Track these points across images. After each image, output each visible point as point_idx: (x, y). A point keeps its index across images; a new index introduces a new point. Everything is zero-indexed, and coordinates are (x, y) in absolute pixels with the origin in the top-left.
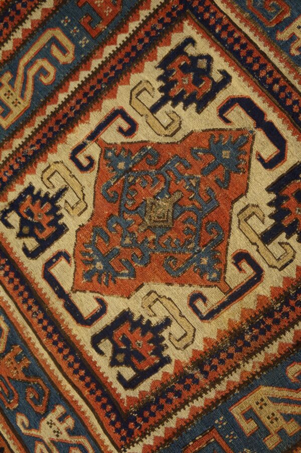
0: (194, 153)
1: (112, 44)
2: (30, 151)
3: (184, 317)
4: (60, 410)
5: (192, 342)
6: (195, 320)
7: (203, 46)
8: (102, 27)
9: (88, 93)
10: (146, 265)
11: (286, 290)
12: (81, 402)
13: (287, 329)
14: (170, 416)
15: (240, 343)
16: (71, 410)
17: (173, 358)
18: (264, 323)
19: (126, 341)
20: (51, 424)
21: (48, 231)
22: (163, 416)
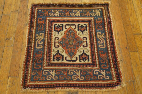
0: (74, 51)
1: (96, 52)
2: (91, 33)
4: (58, 16)
5: (54, 35)
6: (56, 37)
7: (86, 62)
8: (100, 53)
9: (93, 45)
10: (66, 36)
11: (51, 48)
12: (57, 18)
13: (47, 45)
14: (48, 27)
15: (50, 39)
16: (57, 17)
17: (54, 32)
18: (50, 43)
19: (60, 28)
20: (58, 14)
21: (80, 29)
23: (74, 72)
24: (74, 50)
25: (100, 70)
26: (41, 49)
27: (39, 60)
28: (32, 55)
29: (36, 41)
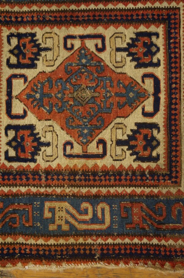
0: (119, 82)
1: (124, 5)
2: (48, 18)
3: (57, 148)
5: (52, 162)
6: (61, 153)
7: (160, 42)
9: (96, 16)
10: (59, 112)
11: (109, 170)
13: (97, 186)
14: (16, 185)
15: (72, 177)
17: (38, 161)
18: (89, 177)
19: (22, 139)
21: (26, 61)
22: (13, 184)
24: (115, 84)
26: (111, 207)
27: (155, 213)
28: (136, 241)
29: (77, 229)
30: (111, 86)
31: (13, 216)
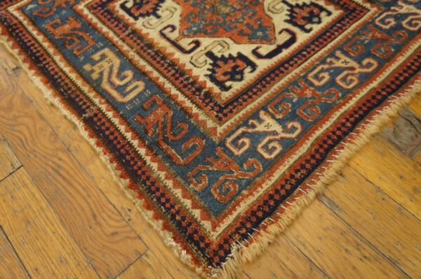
3: (162, 23)
5: (147, 28)
10: (191, 5)
11: (178, 65)
14: (104, 24)
15: (146, 48)
17: (138, 22)
18: (158, 57)
19: (148, 2)
22: (104, 21)
23: (326, 66)
24: (255, 18)
25: (389, 10)
26: (145, 90)
27: (172, 128)
28: (129, 135)
30: (250, 17)
31: (75, 39)
